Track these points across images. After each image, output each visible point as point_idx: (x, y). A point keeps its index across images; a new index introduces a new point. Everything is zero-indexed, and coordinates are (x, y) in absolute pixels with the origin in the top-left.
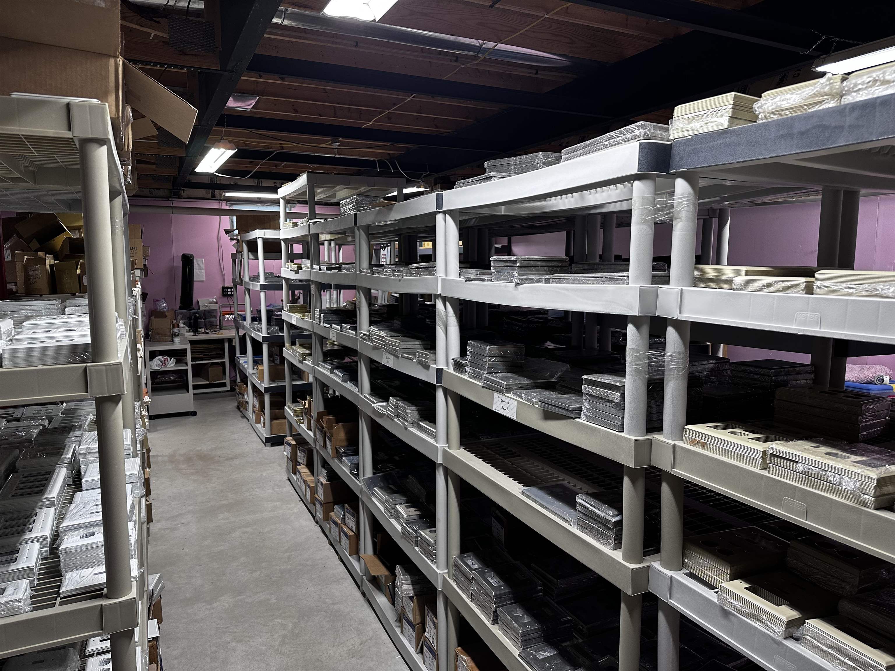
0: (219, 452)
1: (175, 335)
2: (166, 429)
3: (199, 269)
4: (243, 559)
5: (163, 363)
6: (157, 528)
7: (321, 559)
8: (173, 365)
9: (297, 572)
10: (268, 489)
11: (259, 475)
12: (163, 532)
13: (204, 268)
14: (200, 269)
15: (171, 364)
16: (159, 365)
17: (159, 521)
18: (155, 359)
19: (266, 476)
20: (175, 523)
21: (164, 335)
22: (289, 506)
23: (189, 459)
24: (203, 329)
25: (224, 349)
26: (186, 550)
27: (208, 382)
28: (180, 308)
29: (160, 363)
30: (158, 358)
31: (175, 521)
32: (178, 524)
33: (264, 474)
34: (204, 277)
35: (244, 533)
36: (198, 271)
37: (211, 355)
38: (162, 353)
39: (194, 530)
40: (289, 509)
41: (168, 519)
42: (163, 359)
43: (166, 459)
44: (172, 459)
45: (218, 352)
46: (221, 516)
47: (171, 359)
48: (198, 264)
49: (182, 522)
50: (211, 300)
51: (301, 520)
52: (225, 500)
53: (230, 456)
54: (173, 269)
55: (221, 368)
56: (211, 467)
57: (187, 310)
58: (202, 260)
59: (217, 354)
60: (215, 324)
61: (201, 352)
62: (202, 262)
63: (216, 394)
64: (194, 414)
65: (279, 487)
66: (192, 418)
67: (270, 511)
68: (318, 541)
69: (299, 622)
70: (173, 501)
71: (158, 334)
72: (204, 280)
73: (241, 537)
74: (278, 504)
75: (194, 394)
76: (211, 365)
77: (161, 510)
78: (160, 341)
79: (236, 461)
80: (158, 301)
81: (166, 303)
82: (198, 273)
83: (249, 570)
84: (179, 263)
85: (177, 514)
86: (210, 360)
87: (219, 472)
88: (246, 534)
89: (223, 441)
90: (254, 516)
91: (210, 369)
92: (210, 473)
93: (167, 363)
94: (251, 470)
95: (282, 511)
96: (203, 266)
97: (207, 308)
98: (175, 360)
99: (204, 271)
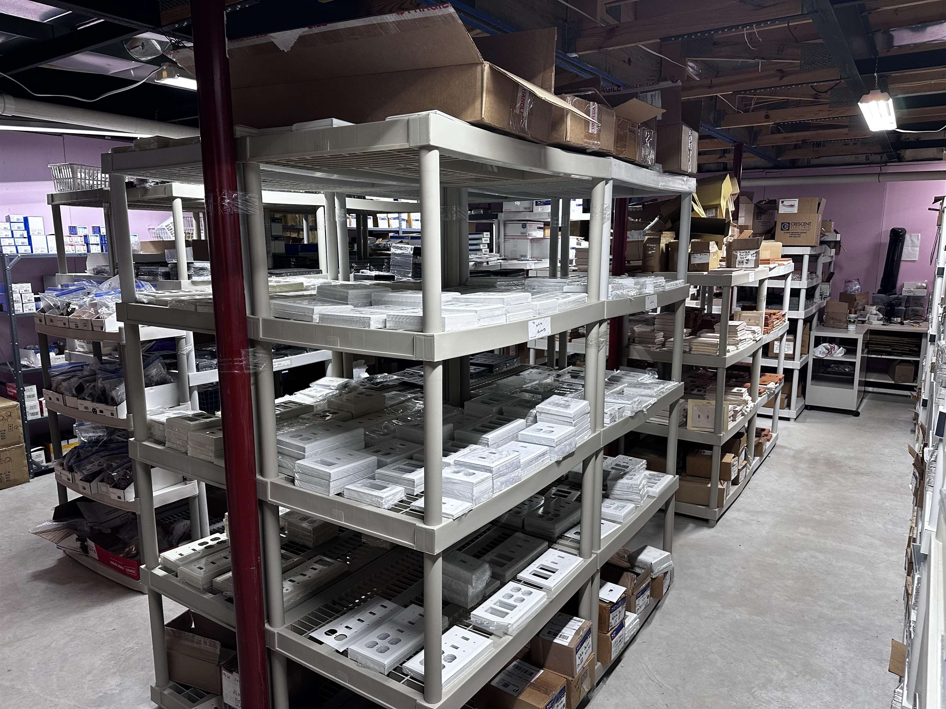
0: (852, 463)
1: (850, 321)
2: (815, 422)
3: (912, 247)
4: (790, 583)
5: (830, 351)
6: (733, 516)
7: (881, 626)
8: (840, 355)
9: (839, 625)
10: (878, 522)
11: (880, 502)
12: (735, 522)
13: (919, 245)
14: (914, 245)
15: (838, 354)
16: (824, 353)
17: (739, 510)
18: (820, 346)
19: (888, 507)
20: (752, 518)
21: (839, 320)
22: (890, 551)
23: (814, 461)
24: (900, 319)
25: (921, 345)
26: (742, 548)
27: (893, 382)
28: (880, 292)
29: (825, 350)
30: (824, 344)
31: (753, 516)
32: (753, 520)
33: (887, 504)
34: (917, 256)
35: (812, 557)
36: (910, 248)
37: (902, 350)
38: (831, 340)
39: (764, 532)
40: (886, 554)
41: (748, 512)
42: (829, 347)
43: (792, 453)
44: (797, 456)
45: (911, 348)
46: (802, 530)
47: (840, 348)
48: (912, 241)
49: (760, 519)
50: (920, 284)
51: (891, 572)
52: (819, 515)
53: (862, 471)
54: (879, 245)
55: (913, 368)
56: (831, 476)
57: (885, 294)
58: (918, 236)
59: (910, 350)
60: (920, 313)
61: (890, 346)
62: (918, 238)
63: (900, 398)
64: (856, 414)
65: (895, 524)
66: (852, 419)
67: (860, 547)
68: (893, 604)
69: (797, 676)
70: (766, 497)
71: (832, 319)
72: (917, 259)
73: (806, 559)
74: (877, 542)
75: (858, 391)
76: (899, 363)
77: (749, 500)
78: (834, 327)
79: (865, 479)
80: (850, 281)
81: (860, 285)
82: (910, 251)
83: (787, 596)
84: (886, 239)
85: (761, 510)
86: (901, 356)
87: (835, 484)
88: (813, 559)
89: (867, 452)
90: (838, 544)
91: (897, 367)
92: (825, 482)
93: (833, 352)
94: (875, 493)
95: (875, 552)
96: (918, 243)
97: (912, 294)
98: (844, 349)
99: (918, 249)
